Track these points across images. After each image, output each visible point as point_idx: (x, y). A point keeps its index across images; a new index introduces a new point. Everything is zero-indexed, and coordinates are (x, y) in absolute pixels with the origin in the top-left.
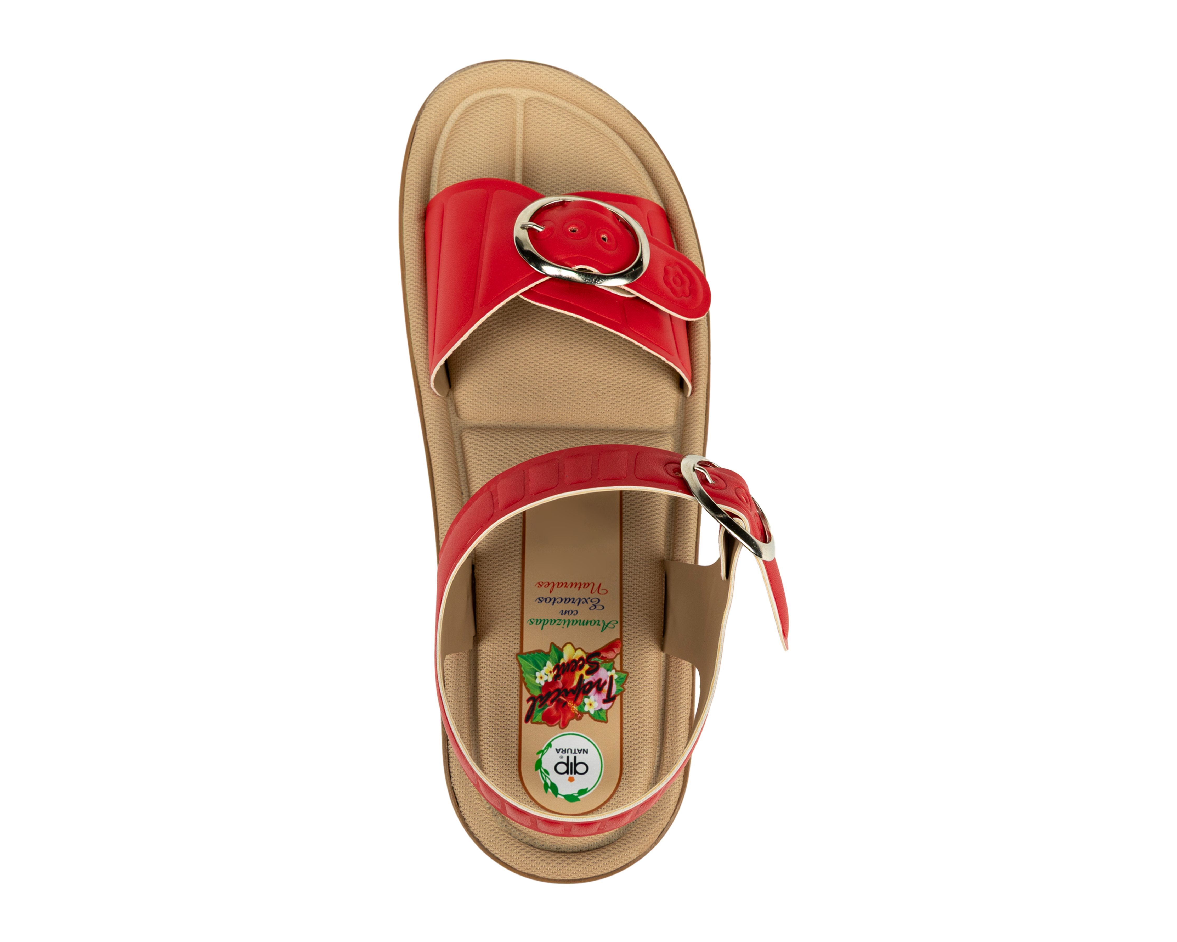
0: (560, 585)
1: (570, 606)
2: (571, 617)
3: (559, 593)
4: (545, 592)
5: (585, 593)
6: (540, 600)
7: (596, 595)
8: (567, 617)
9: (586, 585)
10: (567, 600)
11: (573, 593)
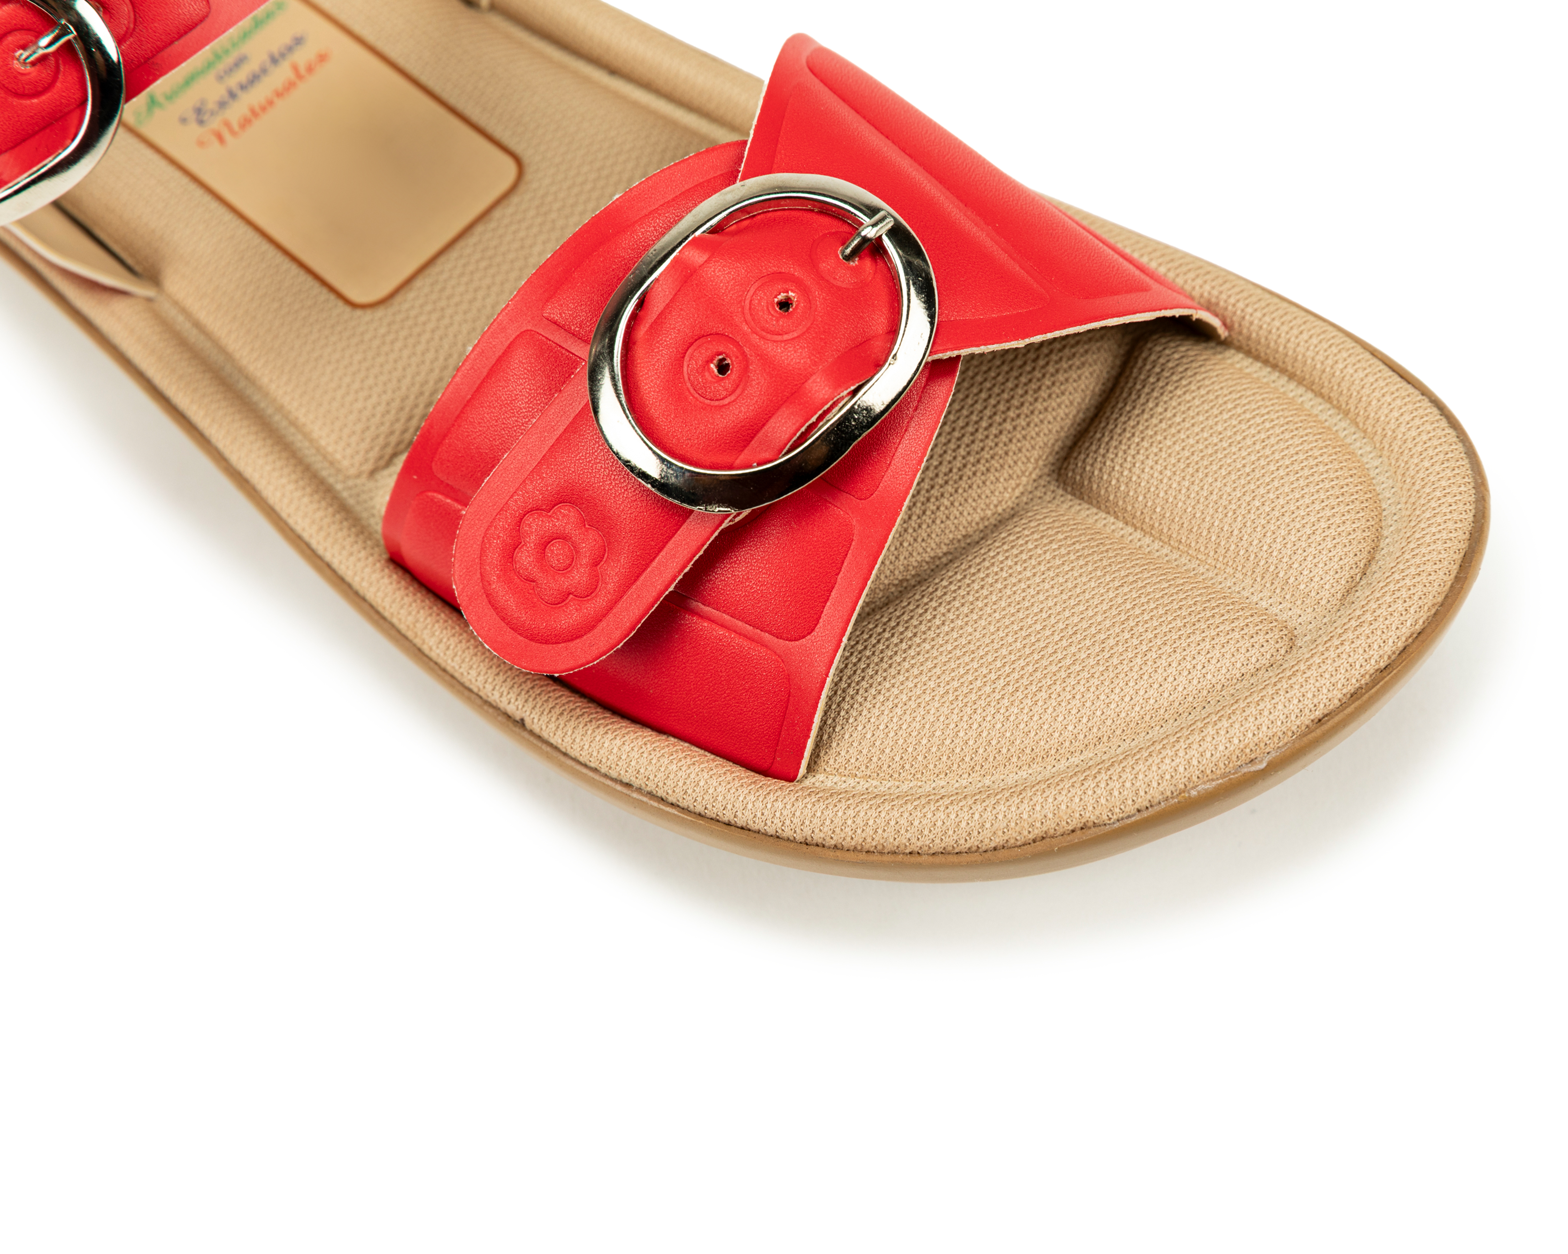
0: (290, 86)
1: (241, 75)
2: (221, 66)
3: (281, 74)
4: (302, 56)
5: (236, 112)
6: (298, 41)
7: (215, 123)
8: (230, 60)
9: (245, 123)
10: (254, 79)
11: (257, 95)
